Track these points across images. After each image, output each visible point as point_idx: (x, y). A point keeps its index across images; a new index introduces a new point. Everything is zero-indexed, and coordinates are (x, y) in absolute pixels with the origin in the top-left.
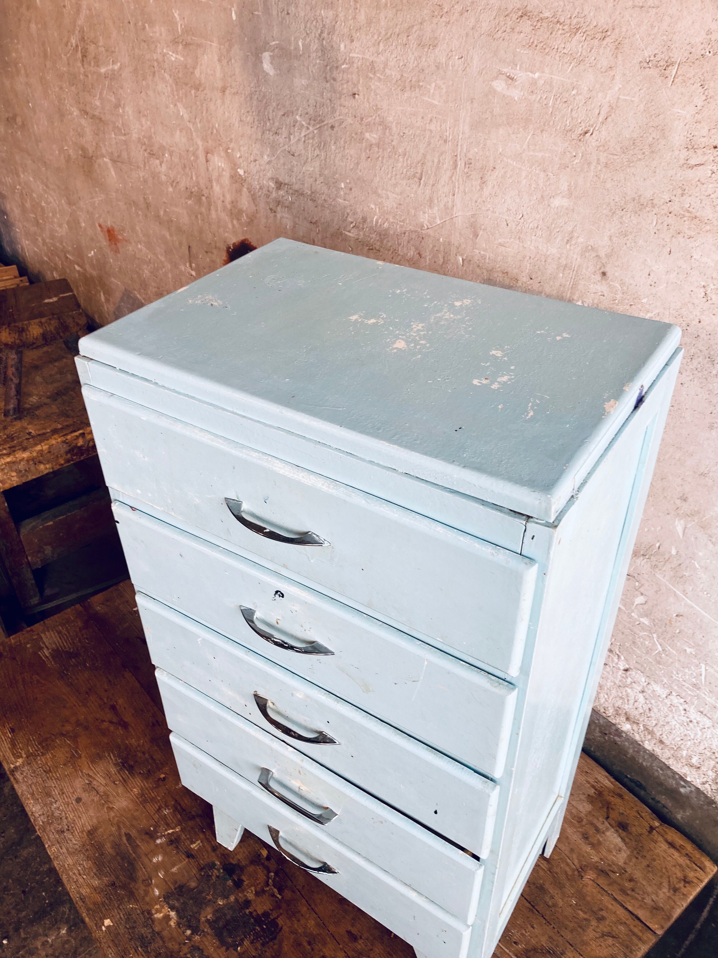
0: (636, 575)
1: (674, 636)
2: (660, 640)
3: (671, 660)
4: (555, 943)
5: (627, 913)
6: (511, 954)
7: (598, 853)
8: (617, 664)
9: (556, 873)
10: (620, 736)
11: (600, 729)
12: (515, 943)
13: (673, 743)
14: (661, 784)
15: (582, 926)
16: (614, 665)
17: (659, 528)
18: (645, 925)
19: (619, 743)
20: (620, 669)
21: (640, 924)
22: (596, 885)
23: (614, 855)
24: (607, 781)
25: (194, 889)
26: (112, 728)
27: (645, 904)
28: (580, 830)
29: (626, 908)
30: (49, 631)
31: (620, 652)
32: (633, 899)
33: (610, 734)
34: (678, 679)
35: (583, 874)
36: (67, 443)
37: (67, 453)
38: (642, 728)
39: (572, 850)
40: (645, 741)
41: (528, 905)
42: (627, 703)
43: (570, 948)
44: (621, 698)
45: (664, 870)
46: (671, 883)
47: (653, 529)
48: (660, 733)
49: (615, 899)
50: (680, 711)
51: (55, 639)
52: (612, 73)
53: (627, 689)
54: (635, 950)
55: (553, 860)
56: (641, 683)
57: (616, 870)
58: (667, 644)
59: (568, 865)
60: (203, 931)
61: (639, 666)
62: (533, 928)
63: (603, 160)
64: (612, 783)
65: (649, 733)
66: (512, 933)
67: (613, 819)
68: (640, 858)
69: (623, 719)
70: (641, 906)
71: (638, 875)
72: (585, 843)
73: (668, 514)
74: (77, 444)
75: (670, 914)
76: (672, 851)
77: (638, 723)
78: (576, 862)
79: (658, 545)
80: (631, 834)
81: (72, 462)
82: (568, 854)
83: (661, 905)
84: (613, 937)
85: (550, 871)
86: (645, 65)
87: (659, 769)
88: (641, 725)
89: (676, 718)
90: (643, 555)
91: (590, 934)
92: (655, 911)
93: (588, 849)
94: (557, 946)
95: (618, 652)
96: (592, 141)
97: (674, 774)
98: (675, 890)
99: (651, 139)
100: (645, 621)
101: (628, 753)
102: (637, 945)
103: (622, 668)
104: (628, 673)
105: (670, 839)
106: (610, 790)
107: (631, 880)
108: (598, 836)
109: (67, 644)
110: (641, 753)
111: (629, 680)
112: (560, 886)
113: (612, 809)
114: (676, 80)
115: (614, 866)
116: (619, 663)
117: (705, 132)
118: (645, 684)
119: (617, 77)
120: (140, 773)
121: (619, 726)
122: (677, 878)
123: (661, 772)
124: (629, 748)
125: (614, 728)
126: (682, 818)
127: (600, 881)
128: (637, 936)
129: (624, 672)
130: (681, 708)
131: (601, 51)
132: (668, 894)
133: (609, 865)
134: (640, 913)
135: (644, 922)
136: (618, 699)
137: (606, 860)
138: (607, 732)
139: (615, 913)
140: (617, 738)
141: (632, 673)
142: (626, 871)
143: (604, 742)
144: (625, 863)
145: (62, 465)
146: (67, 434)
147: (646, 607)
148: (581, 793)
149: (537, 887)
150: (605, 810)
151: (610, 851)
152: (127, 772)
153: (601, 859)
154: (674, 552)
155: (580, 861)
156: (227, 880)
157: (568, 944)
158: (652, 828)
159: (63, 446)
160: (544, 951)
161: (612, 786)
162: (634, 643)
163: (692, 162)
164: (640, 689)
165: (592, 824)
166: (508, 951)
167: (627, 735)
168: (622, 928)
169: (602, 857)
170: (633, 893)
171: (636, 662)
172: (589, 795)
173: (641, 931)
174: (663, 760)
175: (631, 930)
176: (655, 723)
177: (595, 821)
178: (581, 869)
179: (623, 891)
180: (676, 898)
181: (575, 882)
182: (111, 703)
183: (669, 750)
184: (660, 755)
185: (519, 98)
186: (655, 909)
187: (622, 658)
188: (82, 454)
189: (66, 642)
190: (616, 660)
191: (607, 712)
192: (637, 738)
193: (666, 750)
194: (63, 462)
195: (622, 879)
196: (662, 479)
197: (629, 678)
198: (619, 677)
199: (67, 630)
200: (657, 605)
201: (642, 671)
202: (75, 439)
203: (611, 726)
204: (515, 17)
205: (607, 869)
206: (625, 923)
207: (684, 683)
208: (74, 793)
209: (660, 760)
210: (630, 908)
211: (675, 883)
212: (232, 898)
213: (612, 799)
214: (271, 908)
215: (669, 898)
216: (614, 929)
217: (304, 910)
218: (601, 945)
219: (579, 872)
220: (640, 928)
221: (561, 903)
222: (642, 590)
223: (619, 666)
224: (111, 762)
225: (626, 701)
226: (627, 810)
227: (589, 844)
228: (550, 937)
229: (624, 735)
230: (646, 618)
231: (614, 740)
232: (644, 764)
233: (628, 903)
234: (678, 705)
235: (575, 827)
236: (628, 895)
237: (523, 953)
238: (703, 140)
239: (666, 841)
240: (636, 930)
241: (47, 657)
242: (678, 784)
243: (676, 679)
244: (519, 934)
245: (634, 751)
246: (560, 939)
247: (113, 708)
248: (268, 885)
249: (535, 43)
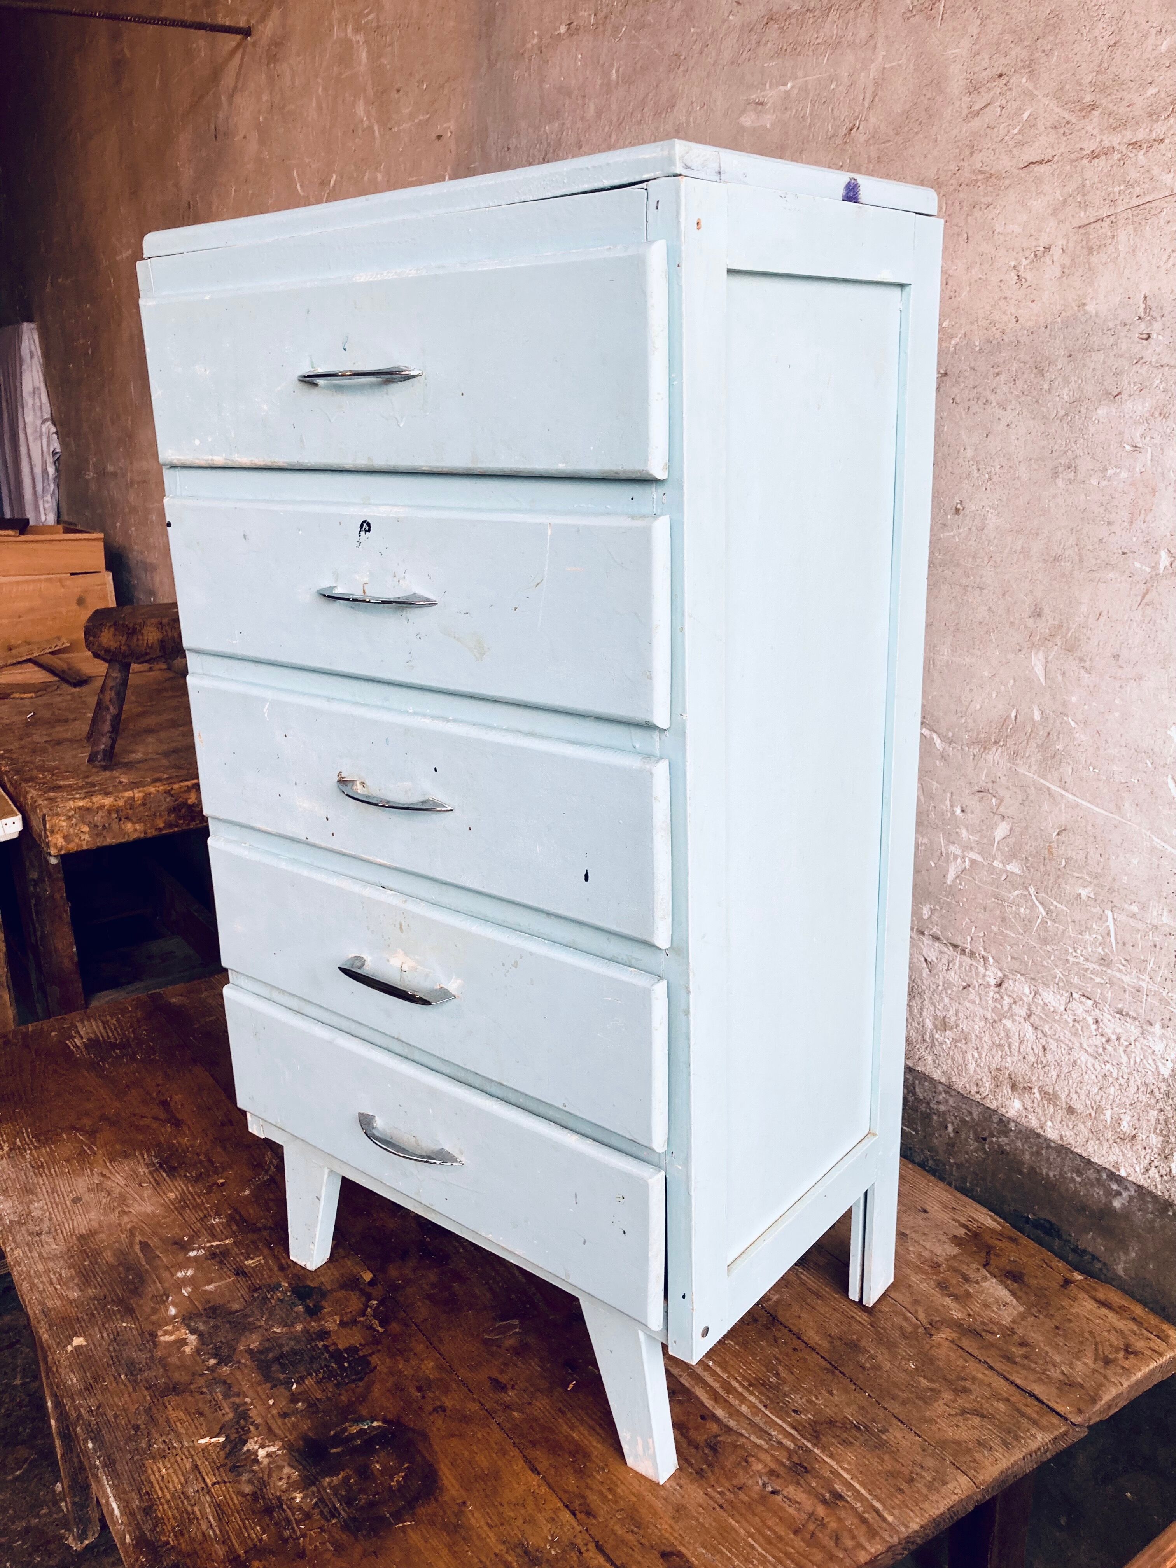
0: (990, 786)
1: (1059, 877)
2: (1041, 895)
3: (1061, 927)
4: (869, 1416)
5: (1013, 1389)
6: (785, 1426)
7: (964, 1307)
8: (984, 976)
9: (884, 1329)
10: (1006, 1132)
11: (975, 1132)
12: (794, 1411)
13: (1088, 1103)
14: (1082, 1208)
15: (927, 1398)
16: (980, 982)
17: (1012, 682)
18: (1048, 1406)
19: (1007, 1148)
20: (989, 986)
21: (1036, 1403)
22: (955, 1348)
23: (994, 1311)
24: (990, 1221)
25: (236, 1312)
26: (155, 1125)
27: (1048, 1377)
28: (935, 1277)
29: (1012, 1382)
30: (89, 1020)
31: (985, 949)
32: (1025, 1369)
33: (992, 1135)
34: (1077, 960)
35: (933, 1332)
36: (172, 796)
37: (170, 811)
38: (1037, 1095)
39: (916, 1302)
40: (1046, 1122)
41: (824, 1363)
42: (1008, 1053)
43: (898, 1425)
44: (1000, 1046)
45: (1087, 1335)
46: (1100, 1352)
47: (1002, 688)
48: (1067, 1093)
49: (991, 1368)
50: (1088, 1027)
51: (96, 1029)
52: (872, 43)
53: (1004, 1021)
54: (1022, 1438)
55: (880, 1311)
56: (1025, 999)
57: (996, 1330)
58: (1051, 897)
59: (906, 1319)
60: (239, 1362)
61: (1016, 965)
62: (832, 1394)
63: (874, 154)
64: (999, 1223)
65: (1049, 1100)
66: (791, 1398)
67: (996, 1267)
68: (1041, 1316)
69: (1007, 1090)
70: (1040, 1380)
71: (1035, 1337)
72: (942, 1295)
73: (1020, 650)
74: (186, 800)
75: (1097, 1394)
76: (1104, 1311)
77: (1031, 1088)
78: (922, 1316)
79: (1013, 715)
80: (1028, 1286)
81: (176, 829)
82: (909, 1307)
83: (1079, 1380)
84: (983, 1416)
85: (872, 1326)
86: (909, 15)
87: (1074, 1175)
88: (1036, 1090)
89: (1085, 1046)
90: (996, 743)
91: (940, 1407)
92: (1066, 1388)
93: (948, 1301)
94: (874, 1420)
95: (983, 952)
96: (860, 137)
97: (1098, 1171)
98: (1107, 1362)
99: (926, 102)
100: (1014, 868)
101: (1023, 1164)
102: (1028, 1430)
103: (993, 982)
104: (1004, 986)
105: (1101, 1296)
106: (993, 1231)
107: (1023, 1344)
108: (967, 1286)
109: (113, 1035)
110: (1043, 1152)
111: (1007, 1000)
112: (891, 1346)
113: (997, 1255)
114: (945, 16)
115: (991, 1325)
116: (988, 973)
117: (985, 63)
118: (1031, 996)
119: (879, 45)
120: (185, 1176)
121: (1004, 1110)
122: (1111, 1346)
123: (1079, 1179)
124: (1023, 1151)
125: (996, 1119)
126: (1125, 1270)
127: (965, 1343)
128: (1029, 1419)
129: (997, 989)
130: (1090, 1020)
131: (859, 20)
132: (1092, 1366)
133: (983, 1323)
134: (1037, 1389)
135: (1045, 1401)
136: (994, 1051)
137: (978, 1318)
138: (986, 1134)
139: (989, 1385)
140: (1003, 1140)
141: (1009, 984)
142: (1015, 1333)
143: (984, 1159)
144: (1014, 1322)
145: (160, 829)
146: (174, 783)
147: (1011, 840)
148: (941, 1232)
149: (846, 1344)
150: (983, 1254)
151: (986, 1306)
152: (164, 1174)
153: (969, 1315)
154: (1037, 716)
155: (928, 1315)
156: (296, 1305)
157: (895, 1421)
158: (1067, 1282)
159: (165, 799)
160: (849, 1426)
161: (999, 1228)
162: (1004, 919)
163: (977, 107)
164: (1023, 1012)
165: (956, 1270)
166: (779, 1422)
167: (1017, 1124)
168: (1002, 1406)
169: (972, 1313)
170: (1026, 1361)
171: (1012, 958)
172: (955, 1236)
173: (1038, 1412)
174: (1078, 1150)
175: (1019, 1411)
176: (1054, 1073)
177: (964, 1268)
178: (931, 1324)
179: (1009, 1359)
180: (1109, 1373)
181: (918, 1341)
182: (163, 1099)
183: (1084, 1123)
184: (1072, 1142)
185: (771, 125)
186: (1067, 1385)
187: (991, 960)
188: (193, 820)
189: (112, 1032)
190: (981, 970)
191: (982, 1090)
192: (1034, 1123)
193: (1081, 1126)
194: (162, 825)
195: (1006, 1342)
196: (1004, 595)
197: (1006, 997)
198: (990, 1002)
199: (118, 1020)
200: (1026, 828)
201: (1023, 972)
202: (185, 792)
203: (990, 1115)
204: (759, 27)
205: (979, 1328)
206: (1008, 1400)
207: (1087, 965)
208: (71, 1192)
209: (1072, 1152)
210: (1019, 1382)
211: (1106, 1353)
212: (299, 1327)
213: (997, 1242)
214: (363, 1342)
215: (1094, 1371)
216: (986, 1406)
217: (420, 1348)
218: (957, 1426)
219: (925, 1328)
220: (1036, 1408)
221: (887, 1365)
222: (1002, 810)
223: (988, 979)
224: (141, 1161)
225: (1007, 1048)
226: (1023, 1257)
227: (949, 1296)
228: (862, 1408)
229: (1012, 1126)
230: (1014, 861)
231: (999, 1145)
232: (1051, 1174)
233: (1015, 1374)
234: (1085, 1015)
235: (924, 1272)
236: (1015, 1363)
237: (807, 1426)
238: (985, 73)
239: (1095, 1299)
240: (1028, 1411)
241: (77, 1046)
242: (1109, 1193)
243: (1073, 963)
244: (804, 1400)
245: (1032, 1154)
246: (881, 1413)
247: (164, 1104)
248: (364, 1315)
249: (785, 47)
